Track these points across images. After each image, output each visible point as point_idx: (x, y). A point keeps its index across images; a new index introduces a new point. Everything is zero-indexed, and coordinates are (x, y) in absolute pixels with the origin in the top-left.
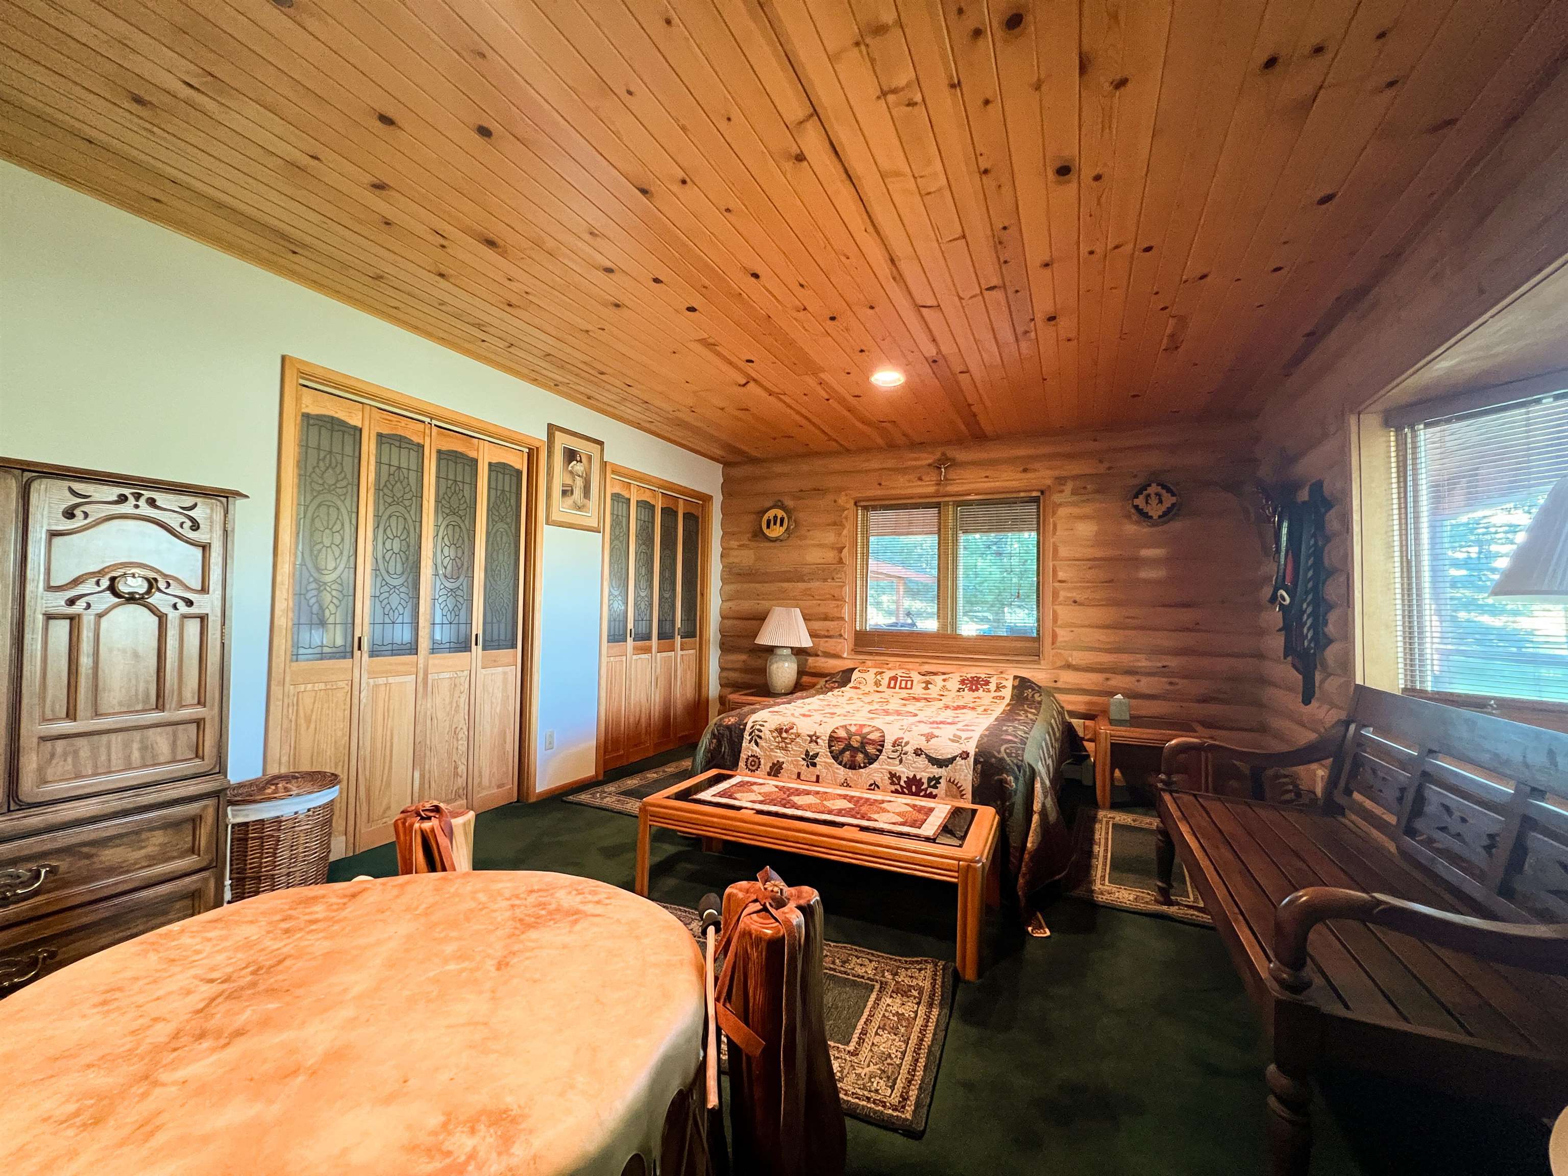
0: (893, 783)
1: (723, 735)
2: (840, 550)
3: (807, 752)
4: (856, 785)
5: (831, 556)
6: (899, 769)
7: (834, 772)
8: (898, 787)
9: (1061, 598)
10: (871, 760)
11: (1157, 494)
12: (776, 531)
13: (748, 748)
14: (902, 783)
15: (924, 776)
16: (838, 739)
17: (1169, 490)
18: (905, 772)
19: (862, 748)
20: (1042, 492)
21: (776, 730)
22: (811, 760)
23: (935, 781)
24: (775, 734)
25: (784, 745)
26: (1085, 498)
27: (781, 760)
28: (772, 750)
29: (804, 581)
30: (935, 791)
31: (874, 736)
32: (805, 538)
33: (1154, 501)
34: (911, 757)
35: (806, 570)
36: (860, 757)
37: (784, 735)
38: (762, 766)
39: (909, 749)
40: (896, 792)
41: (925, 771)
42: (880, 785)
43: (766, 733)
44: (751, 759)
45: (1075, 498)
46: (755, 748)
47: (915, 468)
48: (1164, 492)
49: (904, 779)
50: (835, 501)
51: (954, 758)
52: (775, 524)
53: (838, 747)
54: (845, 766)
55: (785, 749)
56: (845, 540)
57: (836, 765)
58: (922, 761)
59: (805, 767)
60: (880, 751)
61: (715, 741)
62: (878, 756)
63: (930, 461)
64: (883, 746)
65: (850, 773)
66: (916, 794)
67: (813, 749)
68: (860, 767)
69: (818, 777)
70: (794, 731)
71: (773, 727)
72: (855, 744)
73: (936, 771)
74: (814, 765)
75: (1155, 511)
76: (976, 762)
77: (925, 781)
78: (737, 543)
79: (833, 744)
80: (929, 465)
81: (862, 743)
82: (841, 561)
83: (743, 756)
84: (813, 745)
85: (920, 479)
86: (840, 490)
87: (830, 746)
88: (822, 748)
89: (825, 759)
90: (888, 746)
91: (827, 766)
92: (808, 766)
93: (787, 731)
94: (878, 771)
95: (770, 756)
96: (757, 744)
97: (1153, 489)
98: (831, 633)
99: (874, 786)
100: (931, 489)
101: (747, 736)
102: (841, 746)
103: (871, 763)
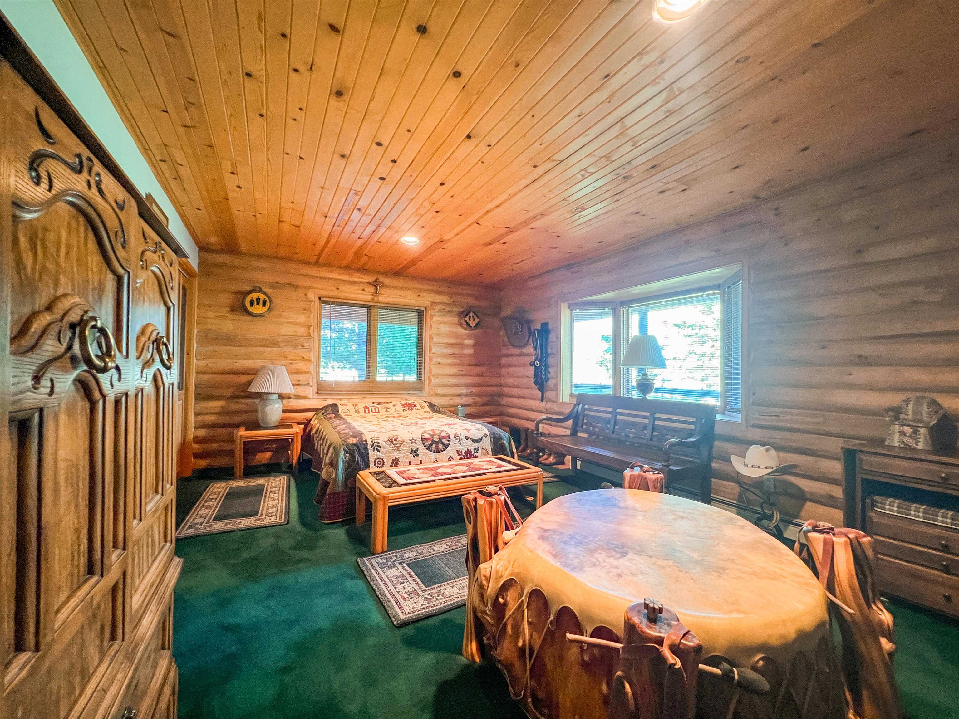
0: (459, 455)
1: (353, 450)
2: (309, 327)
3: (412, 450)
4: (442, 460)
5: (302, 331)
6: (460, 448)
7: (429, 457)
8: (462, 456)
9: (434, 362)
10: (446, 446)
11: (473, 317)
12: (258, 309)
13: (373, 455)
14: (464, 454)
15: (472, 448)
16: (427, 439)
17: (477, 316)
18: (463, 449)
19: (440, 441)
20: (426, 308)
21: (389, 440)
22: (415, 453)
23: (477, 450)
24: (389, 443)
25: (396, 448)
26: (443, 314)
27: (397, 457)
28: (390, 452)
29: (279, 347)
30: (477, 454)
31: (443, 434)
32: (280, 316)
33: (472, 319)
34: (464, 441)
35: (279, 339)
36: (441, 446)
37: (395, 442)
38: (385, 463)
39: (463, 437)
40: (461, 459)
41: (471, 446)
42: (454, 457)
43: (382, 443)
44: (377, 460)
45: (440, 314)
46: (378, 453)
47: (360, 283)
48: (475, 316)
49: (464, 452)
50: (306, 295)
51: (482, 438)
52: (258, 304)
53: (428, 443)
54: (434, 452)
55: (398, 450)
56: (313, 321)
57: (429, 453)
58: (469, 442)
59: (412, 458)
60: (450, 441)
61: (348, 455)
62: (449, 444)
63: (369, 281)
64: (450, 438)
65: (438, 455)
66: (470, 458)
67: (414, 447)
68: (442, 451)
69: (421, 461)
70: (399, 439)
71: (386, 439)
72: (437, 440)
73: (476, 445)
74: (417, 455)
75: (472, 324)
76: (491, 438)
77: (473, 450)
78: (215, 314)
79: (424, 442)
80: (370, 283)
81: (440, 439)
82: (309, 335)
83: (372, 460)
84: (414, 444)
85: (363, 290)
86: (307, 288)
87: (424, 444)
88: (419, 445)
89: (422, 451)
90: (452, 438)
91: (425, 454)
92: (414, 457)
93: (395, 440)
94: (451, 451)
95: (390, 456)
96: (378, 451)
97: (471, 314)
98: (301, 383)
99: (451, 459)
100: (369, 297)
101: (369, 447)
102: (430, 442)
103: (446, 448)
